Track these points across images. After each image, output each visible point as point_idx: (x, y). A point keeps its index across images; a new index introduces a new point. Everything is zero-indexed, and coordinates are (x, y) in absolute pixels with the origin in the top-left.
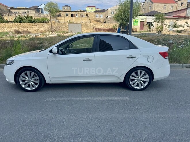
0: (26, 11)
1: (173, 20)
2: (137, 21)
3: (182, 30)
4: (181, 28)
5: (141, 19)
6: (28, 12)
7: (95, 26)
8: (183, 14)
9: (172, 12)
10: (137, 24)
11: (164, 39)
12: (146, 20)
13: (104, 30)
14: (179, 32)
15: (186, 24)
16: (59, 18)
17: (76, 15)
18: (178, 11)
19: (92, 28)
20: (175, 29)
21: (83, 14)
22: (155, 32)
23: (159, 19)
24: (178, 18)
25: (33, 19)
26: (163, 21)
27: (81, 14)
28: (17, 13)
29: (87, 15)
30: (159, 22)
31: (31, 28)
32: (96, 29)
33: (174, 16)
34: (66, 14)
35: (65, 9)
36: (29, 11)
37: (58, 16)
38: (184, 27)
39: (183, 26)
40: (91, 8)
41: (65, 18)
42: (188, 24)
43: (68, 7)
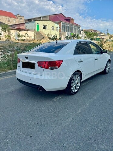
1: (17, 31)
8: (23, 27)
9: (15, 25)
11: (10, 47)
15: (26, 34)
18: (19, 24)
20: (20, 38)
22: (4, 40)
23: (5, 29)
26: (9, 31)
30: (5, 32)
33: (17, 28)
38: (25, 37)
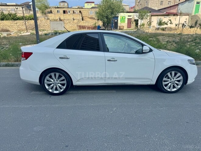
0: (14, 7)
1: (161, 17)
2: (124, 18)
3: (166, 28)
4: (165, 26)
5: (129, 16)
6: (17, 9)
7: (79, 24)
8: (174, 11)
10: (124, 21)
12: (133, 17)
13: (89, 28)
14: (163, 29)
15: (169, 21)
16: (50, 15)
17: (68, 12)
18: (170, 7)
19: (76, 25)
21: (76, 11)
24: (168, 15)
25: (18, 16)
27: (74, 11)
28: (5, 10)
29: (80, 12)
31: (11, 27)
32: (80, 26)
34: (58, 11)
35: (62, 5)
36: (18, 7)
37: (49, 13)
38: (167, 25)
39: (166, 23)
40: (89, 4)
41: (55, 14)
42: (171, 21)
43: (65, 3)
